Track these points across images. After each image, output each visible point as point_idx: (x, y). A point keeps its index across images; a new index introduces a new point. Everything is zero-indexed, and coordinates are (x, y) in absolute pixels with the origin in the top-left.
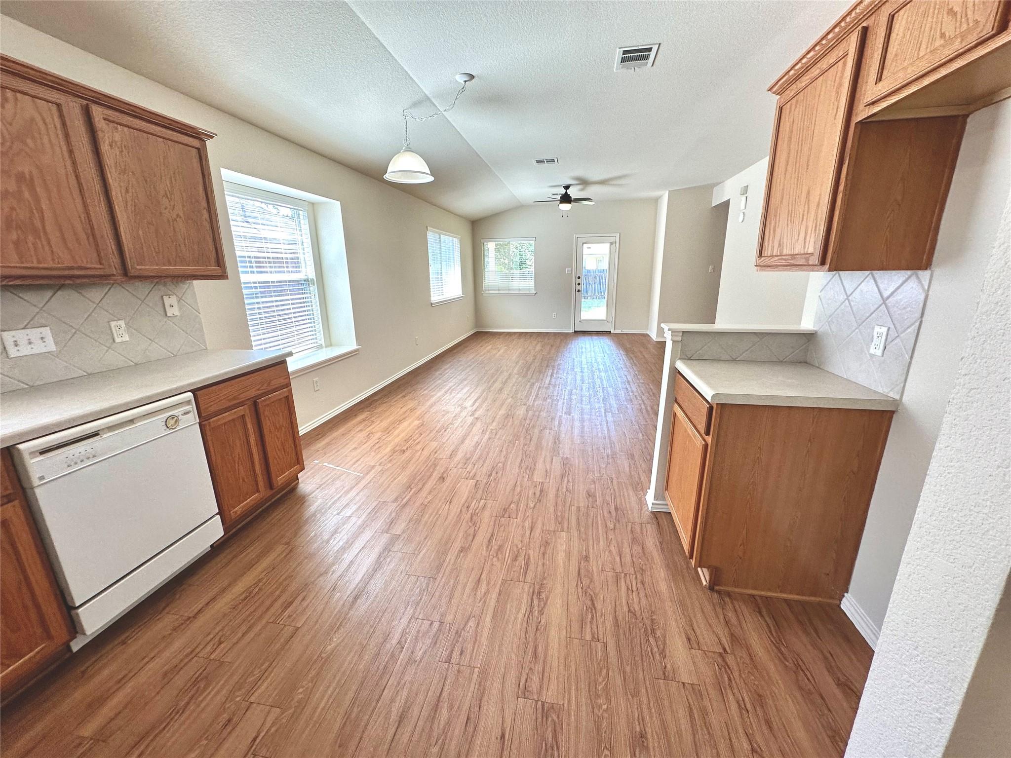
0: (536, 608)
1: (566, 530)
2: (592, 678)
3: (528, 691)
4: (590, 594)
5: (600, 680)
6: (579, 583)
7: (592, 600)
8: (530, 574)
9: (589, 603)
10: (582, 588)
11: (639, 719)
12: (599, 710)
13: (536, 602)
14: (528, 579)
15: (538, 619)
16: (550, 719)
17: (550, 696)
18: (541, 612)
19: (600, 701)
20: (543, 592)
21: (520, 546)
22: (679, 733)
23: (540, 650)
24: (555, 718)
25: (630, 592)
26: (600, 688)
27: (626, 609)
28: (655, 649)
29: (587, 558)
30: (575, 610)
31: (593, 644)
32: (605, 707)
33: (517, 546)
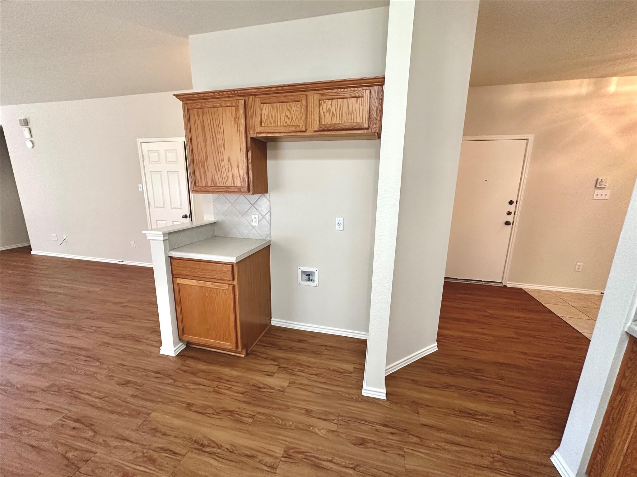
0: (215, 449)
1: (149, 411)
2: (275, 425)
3: (273, 466)
4: (221, 411)
5: (277, 421)
6: (209, 415)
7: (225, 411)
8: (177, 450)
9: (228, 413)
10: (214, 414)
11: (300, 410)
12: (292, 426)
13: (209, 449)
14: (183, 451)
15: (224, 450)
16: (292, 454)
17: (279, 451)
18: (220, 447)
19: (288, 425)
20: (202, 442)
21: (140, 454)
22: (308, 396)
23: (248, 453)
24: (292, 451)
25: (231, 389)
26: (281, 423)
27: (240, 395)
28: (269, 390)
29: (189, 405)
30: (229, 423)
31: (255, 419)
32: (291, 423)
33: (137, 458)
